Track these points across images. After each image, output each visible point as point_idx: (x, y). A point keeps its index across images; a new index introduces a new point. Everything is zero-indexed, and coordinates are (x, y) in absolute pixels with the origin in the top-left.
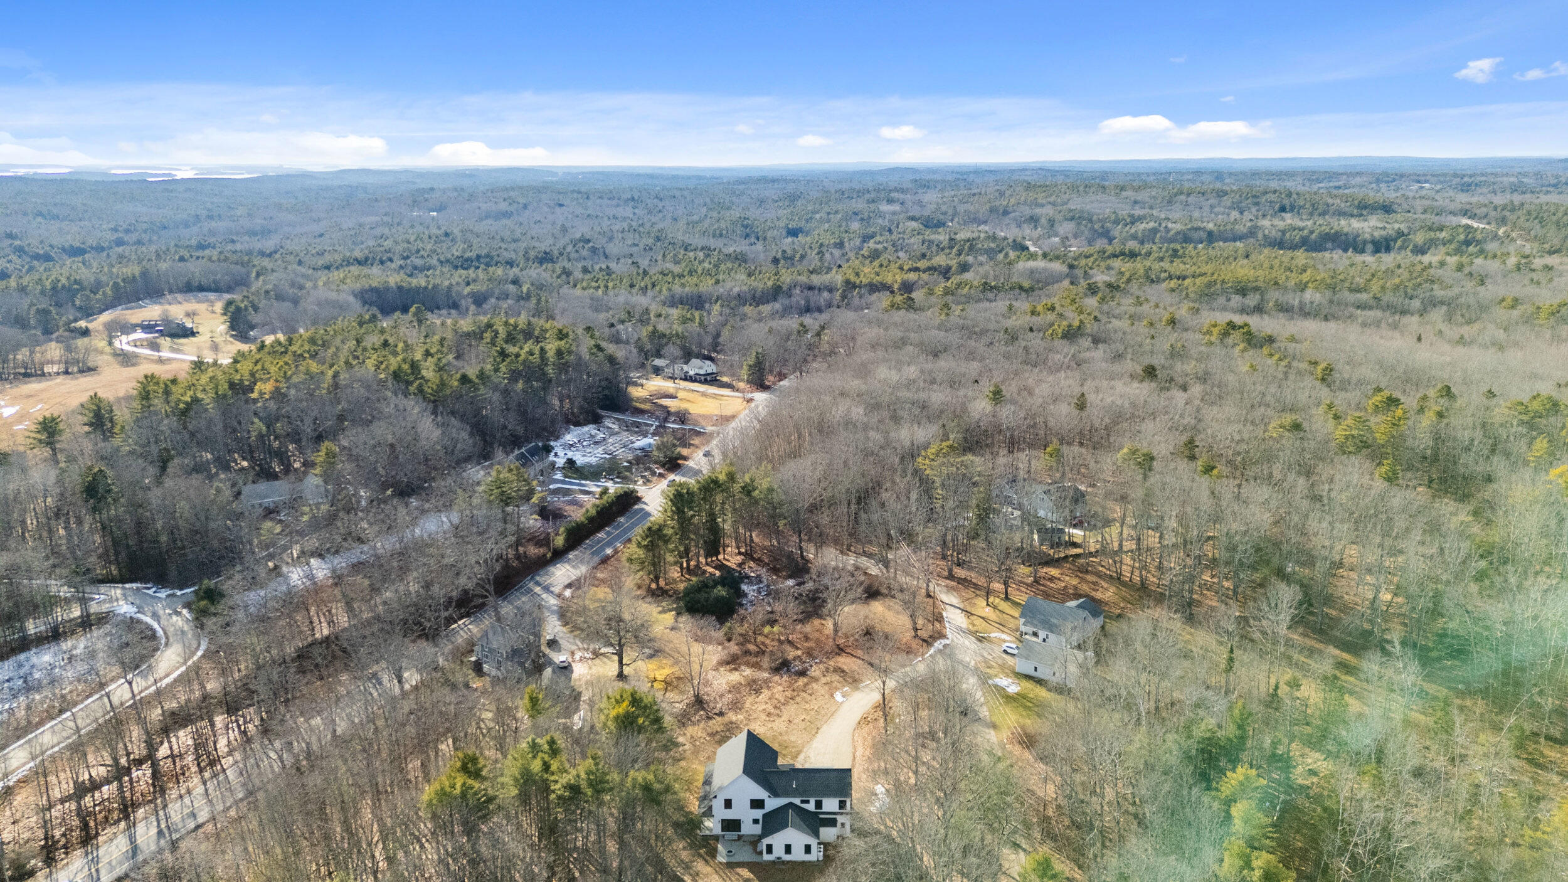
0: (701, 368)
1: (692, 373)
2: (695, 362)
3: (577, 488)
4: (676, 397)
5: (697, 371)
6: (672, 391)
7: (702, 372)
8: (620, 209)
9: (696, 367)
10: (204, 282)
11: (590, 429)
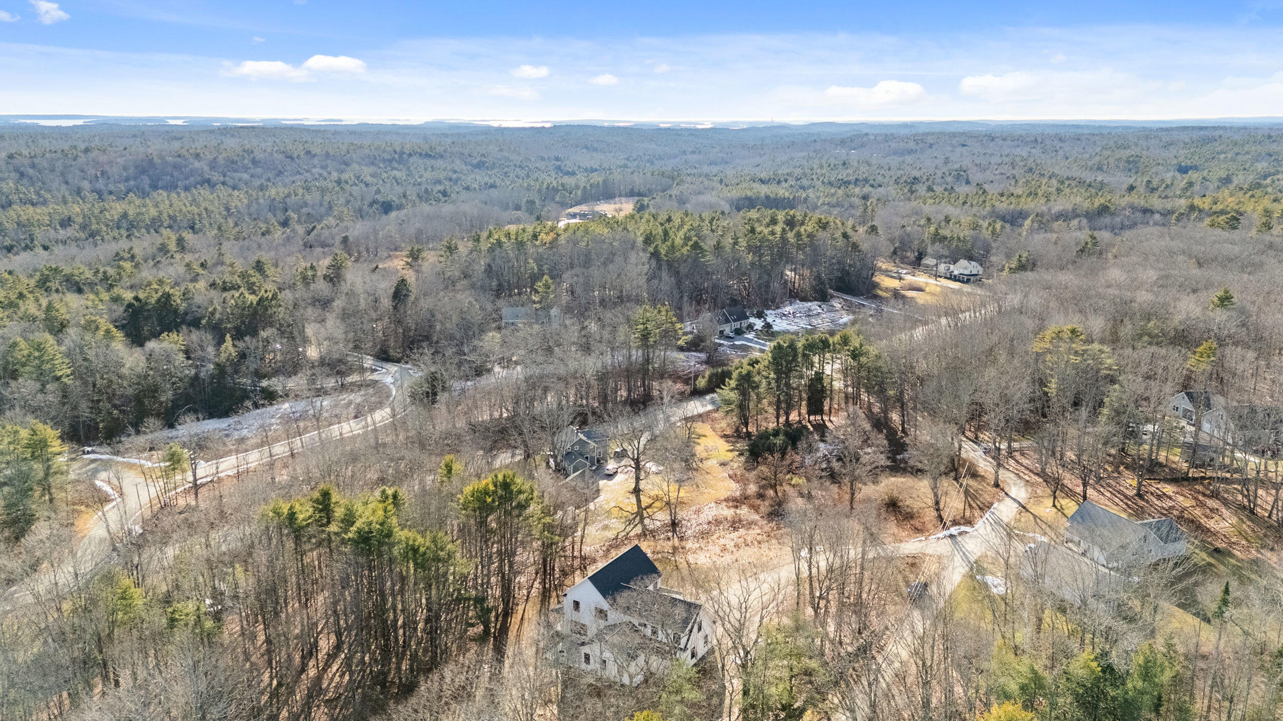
0: (965, 268)
1: (956, 273)
2: (963, 262)
3: (758, 346)
4: (922, 290)
5: (962, 271)
6: (922, 285)
7: (967, 272)
8: (1018, 150)
9: (963, 267)
10: (643, 189)
11: (814, 306)
